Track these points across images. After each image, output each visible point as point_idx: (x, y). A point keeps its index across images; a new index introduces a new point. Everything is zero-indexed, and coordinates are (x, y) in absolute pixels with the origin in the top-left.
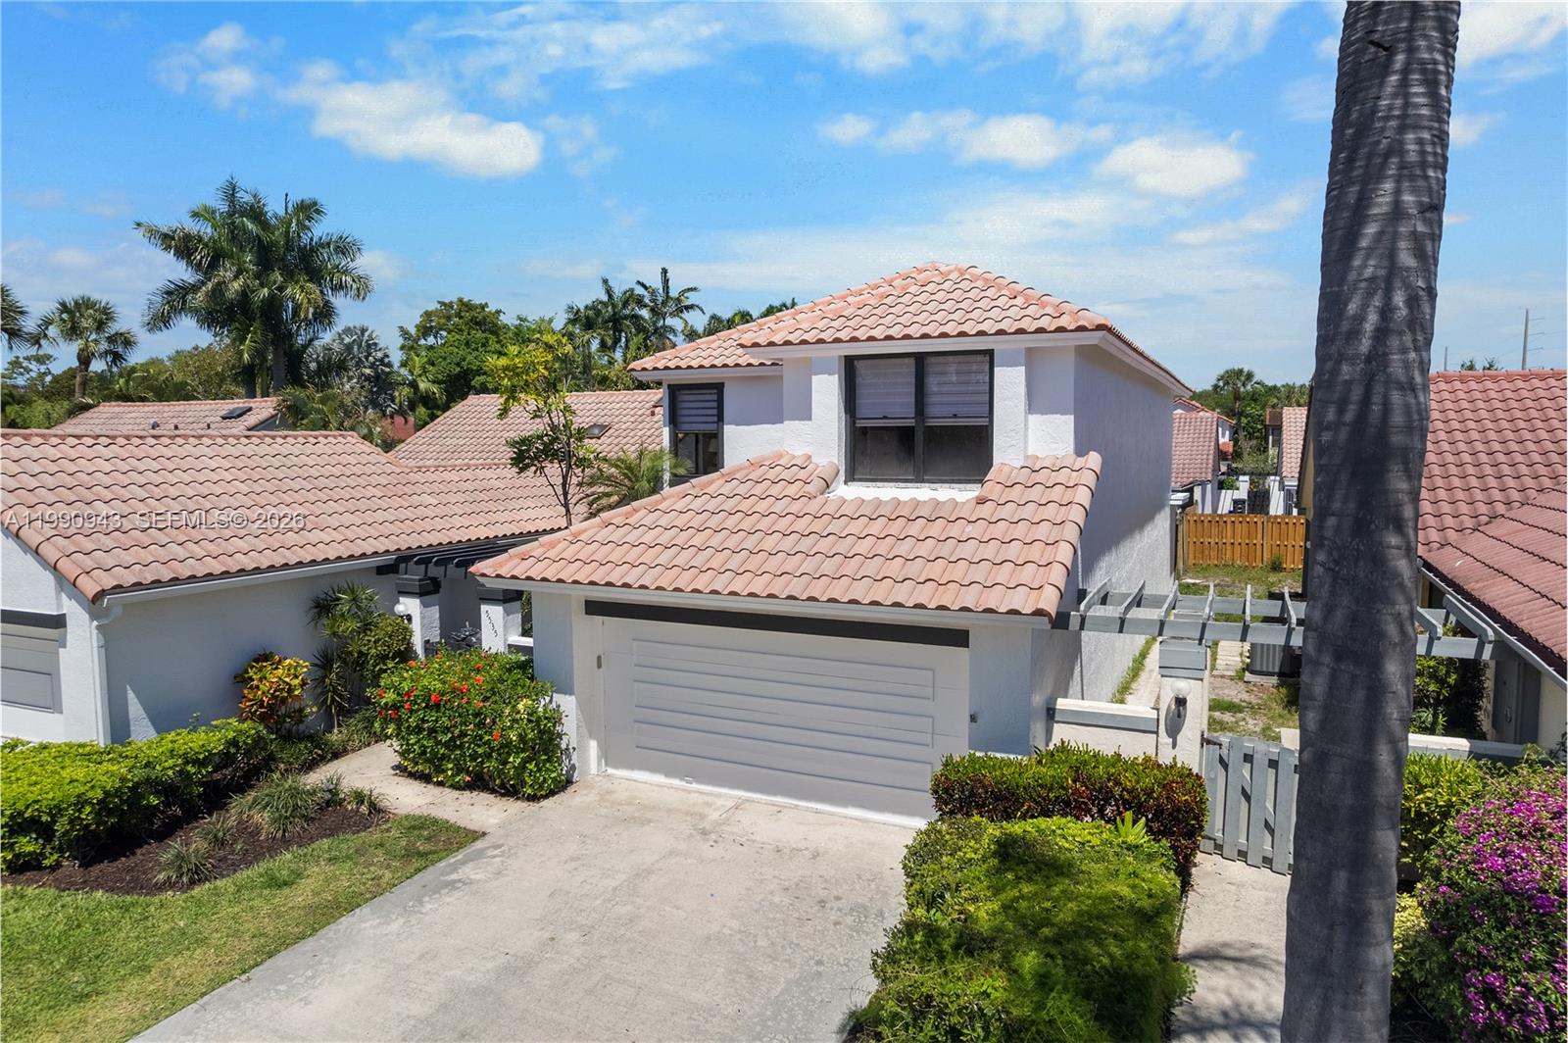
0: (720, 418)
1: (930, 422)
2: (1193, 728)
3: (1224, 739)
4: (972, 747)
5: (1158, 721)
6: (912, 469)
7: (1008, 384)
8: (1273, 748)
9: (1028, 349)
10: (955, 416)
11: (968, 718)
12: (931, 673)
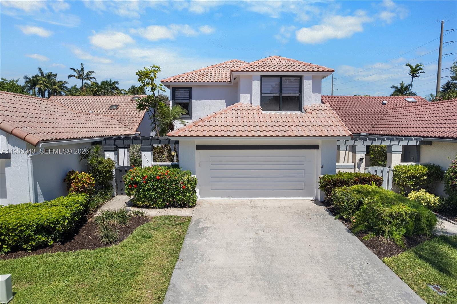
0: (190, 98)
1: (284, 95)
2: (363, 165)
3: (370, 168)
4: (321, 174)
5: (355, 165)
6: (279, 108)
7: (307, 85)
8: (382, 168)
9: (312, 76)
10: (291, 93)
11: (320, 167)
12: (304, 158)
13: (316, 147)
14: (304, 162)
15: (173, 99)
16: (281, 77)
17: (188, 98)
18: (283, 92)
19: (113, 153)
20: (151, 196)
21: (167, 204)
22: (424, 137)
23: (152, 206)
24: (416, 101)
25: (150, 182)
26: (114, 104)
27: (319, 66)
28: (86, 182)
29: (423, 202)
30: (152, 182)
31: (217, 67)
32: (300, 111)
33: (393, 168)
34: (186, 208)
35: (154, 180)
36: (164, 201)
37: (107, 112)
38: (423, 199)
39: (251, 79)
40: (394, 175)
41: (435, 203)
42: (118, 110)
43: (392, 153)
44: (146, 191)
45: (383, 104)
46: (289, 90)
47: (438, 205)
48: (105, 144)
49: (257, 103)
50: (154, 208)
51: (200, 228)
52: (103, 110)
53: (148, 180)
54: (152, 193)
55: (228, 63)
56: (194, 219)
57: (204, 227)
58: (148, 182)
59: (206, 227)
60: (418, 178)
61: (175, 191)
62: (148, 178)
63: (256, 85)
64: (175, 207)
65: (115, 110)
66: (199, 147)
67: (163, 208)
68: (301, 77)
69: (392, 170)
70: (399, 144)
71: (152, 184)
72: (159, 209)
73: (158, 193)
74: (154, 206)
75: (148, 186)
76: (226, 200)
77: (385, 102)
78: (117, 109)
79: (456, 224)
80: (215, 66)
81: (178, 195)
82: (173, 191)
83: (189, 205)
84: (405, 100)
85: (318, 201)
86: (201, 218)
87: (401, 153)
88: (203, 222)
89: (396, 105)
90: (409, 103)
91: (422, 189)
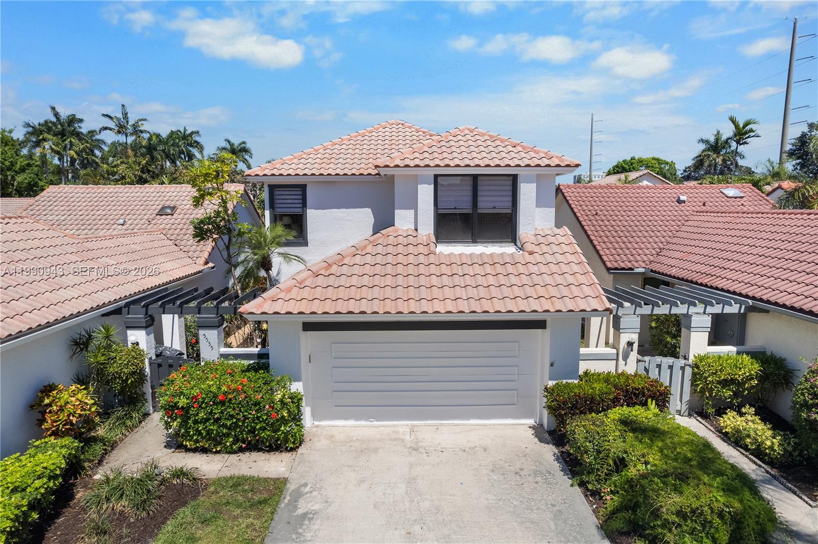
0: (304, 205)
1: (480, 211)
2: (634, 355)
3: (647, 358)
4: (550, 379)
5: (618, 354)
6: (470, 235)
7: (527, 192)
8: (670, 360)
9: (537, 174)
10: (494, 208)
11: (548, 365)
12: (517, 344)
13: (540, 324)
14: (517, 352)
15: (270, 208)
16: (475, 177)
17: (301, 205)
18: (480, 205)
19: (144, 332)
20: (209, 432)
21: (244, 446)
22: (753, 298)
23: (214, 450)
24: (742, 195)
25: (207, 407)
26: (168, 203)
27: (552, 153)
28: (75, 412)
29: (748, 440)
30: (211, 405)
31: (360, 138)
32: (512, 242)
33: (691, 358)
34: (281, 451)
35: (214, 402)
36: (236, 440)
37: (153, 222)
38: (749, 436)
39: (416, 181)
40: (694, 374)
41: (771, 448)
42: (175, 216)
43: (692, 329)
44: (200, 423)
45: (679, 201)
46: (490, 202)
47: (779, 453)
48: (128, 314)
49: (427, 227)
50: (217, 452)
51: (297, 516)
52: (146, 217)
53: (203, 402)
54: (211, 427)
55: (381, 129)
56: (291, 487)
57: (307, 512)
58: (204, 405)
59: (311, 513)
60: (740, 384)
61: (257, 424)
62: (203, 398)
63: (426, 193)
64: (259, 450)
65: (169, 216)
66: (309, 327)
67: (235, 452)
68: (515, 177)
69: (689, 365)
70: (704, 313)
71: (212, 410)
72: (226, 456)
73: (224, 426)
74: (218, 449)
75: (202, 415)
76: (363, 427)
77: (683, 198)
78: (172, 215)
79: (815, 507)
80: (356, 137)
81: (264, 429)
82: (253, 422)
83: (287, 447)
84: (722, 192)
85: (544, 428)
86: (305, 485)
87: (709, 330)
88: (308, 495)
89: (704, 205)
90: (729, 199)
91: (747, 406)
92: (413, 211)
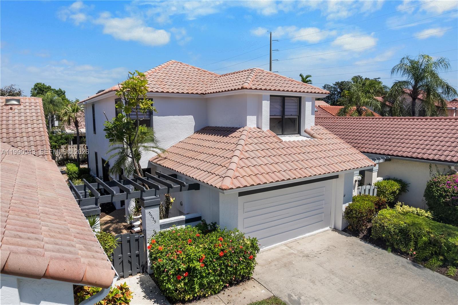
0: (151, 113)
1: (286, 117)
2: (357, 187)
3: (360, 187)
4: (344, 203)
6: (281, 130)
7: (308, 107)
8: (368, 187)
9: (312, 97)
10: (291, 115)
11: (342, 196)
12: (324, 188)
13: (337, 177)
14: (324, 192)
16: (283, 98)
17: (148, 113)
18: (286, 113)
21: (226, 285)
25: (211, 264)
30: (214, 262)
32: (299, 134)
36: (224, 283)
39: (260, 99)
40: (378, 191)
43: (373, 171)
46: (290, 111)
49: (267, 126)
50: (208, 296)
53: (207, 261)
56: (285, 299)
63: (266, 105)
67: (219, 292)
68: (300, 98)
74: (209, 293)
76: (262, 252)
81: (242, 269)
82: (238, 266)
85: (340, 230)
86: (290, 295)
87: (377, 171)
88: (301, 300)
91: (398, 202)
92: (255, 117)
